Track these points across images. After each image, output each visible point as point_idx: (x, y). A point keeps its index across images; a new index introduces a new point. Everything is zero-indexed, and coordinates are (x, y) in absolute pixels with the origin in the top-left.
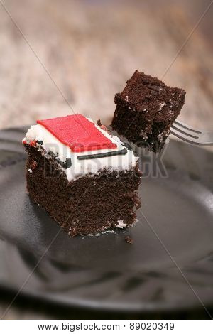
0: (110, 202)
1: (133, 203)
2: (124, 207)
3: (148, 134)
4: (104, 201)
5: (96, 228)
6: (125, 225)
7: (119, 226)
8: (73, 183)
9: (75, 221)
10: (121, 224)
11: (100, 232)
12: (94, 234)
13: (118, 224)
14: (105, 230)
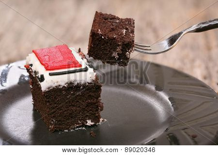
0: (79, 107)
1: (97, 107)
2: (91, 110)
3: (118, 54)
4: (74, 106)
5: (70, 126)
6: (93, 123)
7: (87, 124)
8: (46, 92)
9: (52, 121)
10: (89, 123)
11: (74, 129)
12: (69, 130)
13: (87, 122)
14: (77, 127)
